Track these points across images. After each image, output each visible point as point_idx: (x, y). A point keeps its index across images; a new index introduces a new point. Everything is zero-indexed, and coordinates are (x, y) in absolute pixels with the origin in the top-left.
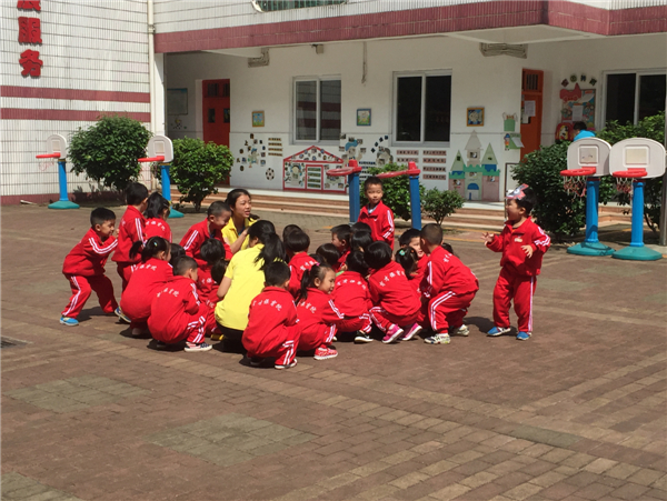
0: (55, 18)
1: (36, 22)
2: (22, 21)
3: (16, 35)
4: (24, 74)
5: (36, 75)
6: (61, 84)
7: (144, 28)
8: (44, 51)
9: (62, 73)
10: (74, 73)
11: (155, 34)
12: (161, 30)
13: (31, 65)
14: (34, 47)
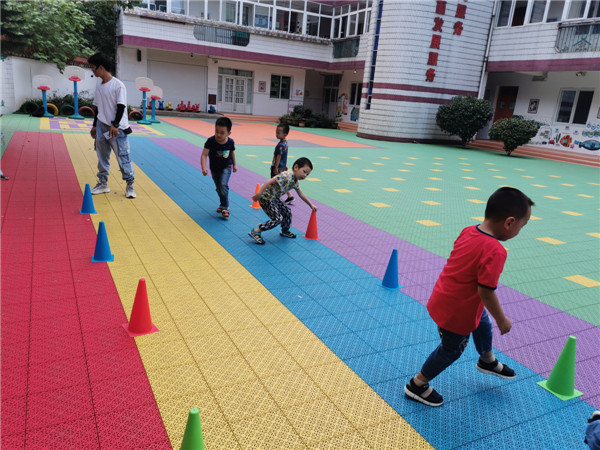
0: (444, 53)
1: (437, 55)
2: (431, 54)
3: (427, 61)
4: (426, 80)
5: (431, 80)
6: (441, 86)
7: (482, 59)
8: (438, 69)
9: (442, 80)
10: (447, 81)
11: (487, 62)
12: (491, 59)
13: (430, 76)
14: (433, 67)
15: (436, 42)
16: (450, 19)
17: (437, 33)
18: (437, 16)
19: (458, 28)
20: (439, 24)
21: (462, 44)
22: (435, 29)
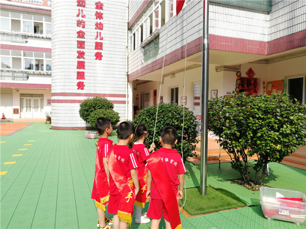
0: (90, 71)
1: (83, 73)
2: (78, 73)
3: (76, 77)
4: (78, 89)
5: (83, 89)
6: (92, 92)
7: (125, 73)
9: (92, 88)
10: (97, 88)
11: (128, 75)
13: (81, 86)
14: (81, 81)
15: (81, 65)
16: (90, 51)
17: (81, 60)
18: (79, 50)
19: (99, 56)
20: (81, 55)
21: (105, 65)
22: (78, 57)
